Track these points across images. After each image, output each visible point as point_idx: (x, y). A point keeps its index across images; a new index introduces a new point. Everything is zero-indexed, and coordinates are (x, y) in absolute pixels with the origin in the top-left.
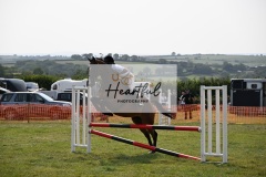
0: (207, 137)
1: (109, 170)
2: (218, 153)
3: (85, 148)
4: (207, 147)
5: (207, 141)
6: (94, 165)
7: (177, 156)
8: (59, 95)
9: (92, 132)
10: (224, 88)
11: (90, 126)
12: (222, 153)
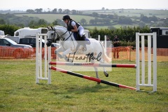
0: (141, 72)
1: (67, 97)
2: (149, 84)
3: (46, 80)
4: (141, 79)
5: (141, 75)
6: (56, 93)
7: (118, 86)
8: (21, 40)
9: (52, 68)
10: (154, 34)
11: (51, 64)
12: (152, 84)
